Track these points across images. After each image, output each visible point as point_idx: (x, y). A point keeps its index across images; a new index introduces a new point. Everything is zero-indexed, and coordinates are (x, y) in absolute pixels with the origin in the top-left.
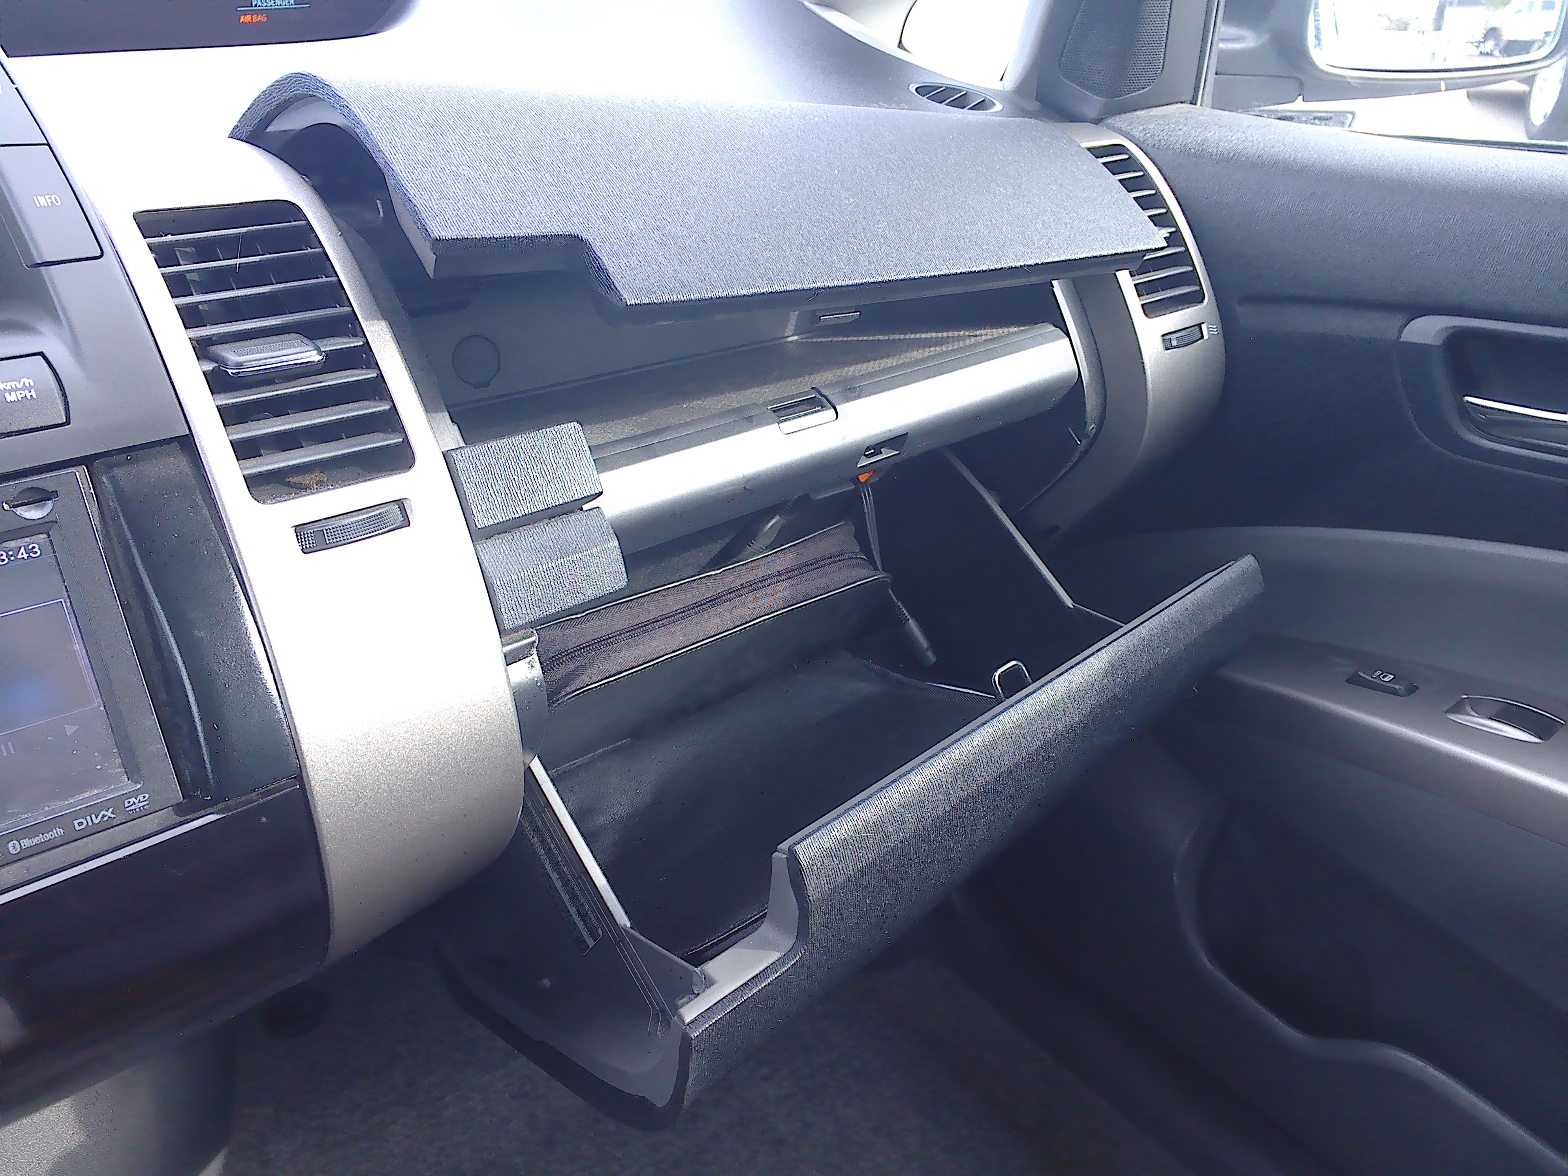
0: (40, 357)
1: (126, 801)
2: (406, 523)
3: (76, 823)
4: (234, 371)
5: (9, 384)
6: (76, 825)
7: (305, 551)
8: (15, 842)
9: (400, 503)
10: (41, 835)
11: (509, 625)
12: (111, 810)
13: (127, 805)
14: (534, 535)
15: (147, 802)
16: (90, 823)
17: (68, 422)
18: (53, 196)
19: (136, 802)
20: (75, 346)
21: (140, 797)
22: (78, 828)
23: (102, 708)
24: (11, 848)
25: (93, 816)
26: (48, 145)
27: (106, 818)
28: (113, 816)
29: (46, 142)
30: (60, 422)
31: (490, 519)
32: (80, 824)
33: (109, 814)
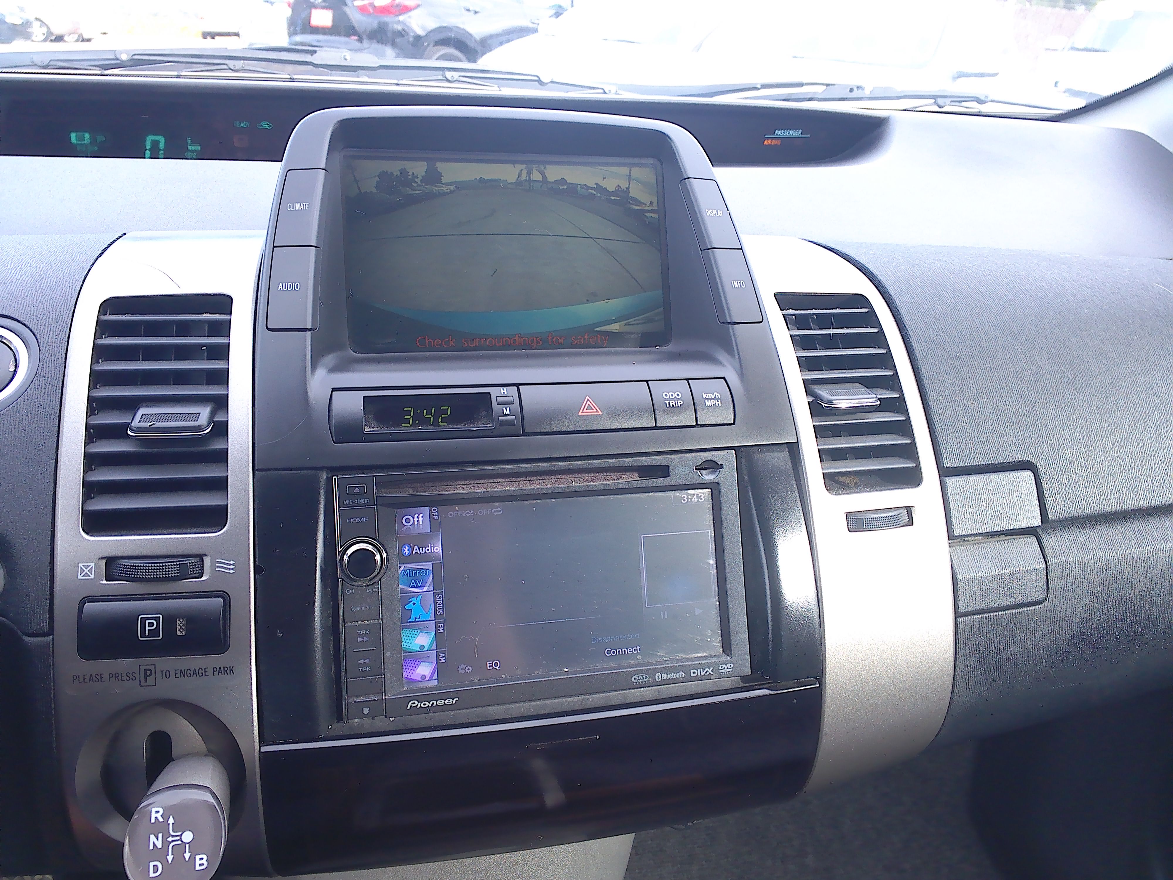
0: (723, 380)
1: (721, 666)
2: (911, 523)
3: (692, 671)
4: (826, 405)
5: (708, 395)
6: (692, 673)
7: (850, 530)
8: (659, 674)
9: (909, 509)
10: (673, 674)
11: (962, 609)
12: (711, 669)
13: (720, 668)
14: (988, 548)
15: (731, 670)
16: (699, 674)
17: (734, 424)
18: (742, 281)
19: (726, 668)
20: (742, 374)
21: (728, 665)
22: (692, 675)
23: (718, 603)
24: (657, 677)
25: (702, 670)
26: (741, 249)
27: (708, 673)
28: (712, 673)
29: (741, 248)
30: (730, 422)
31: (964, 531)
32: (694, 673)
33: (710, 671)
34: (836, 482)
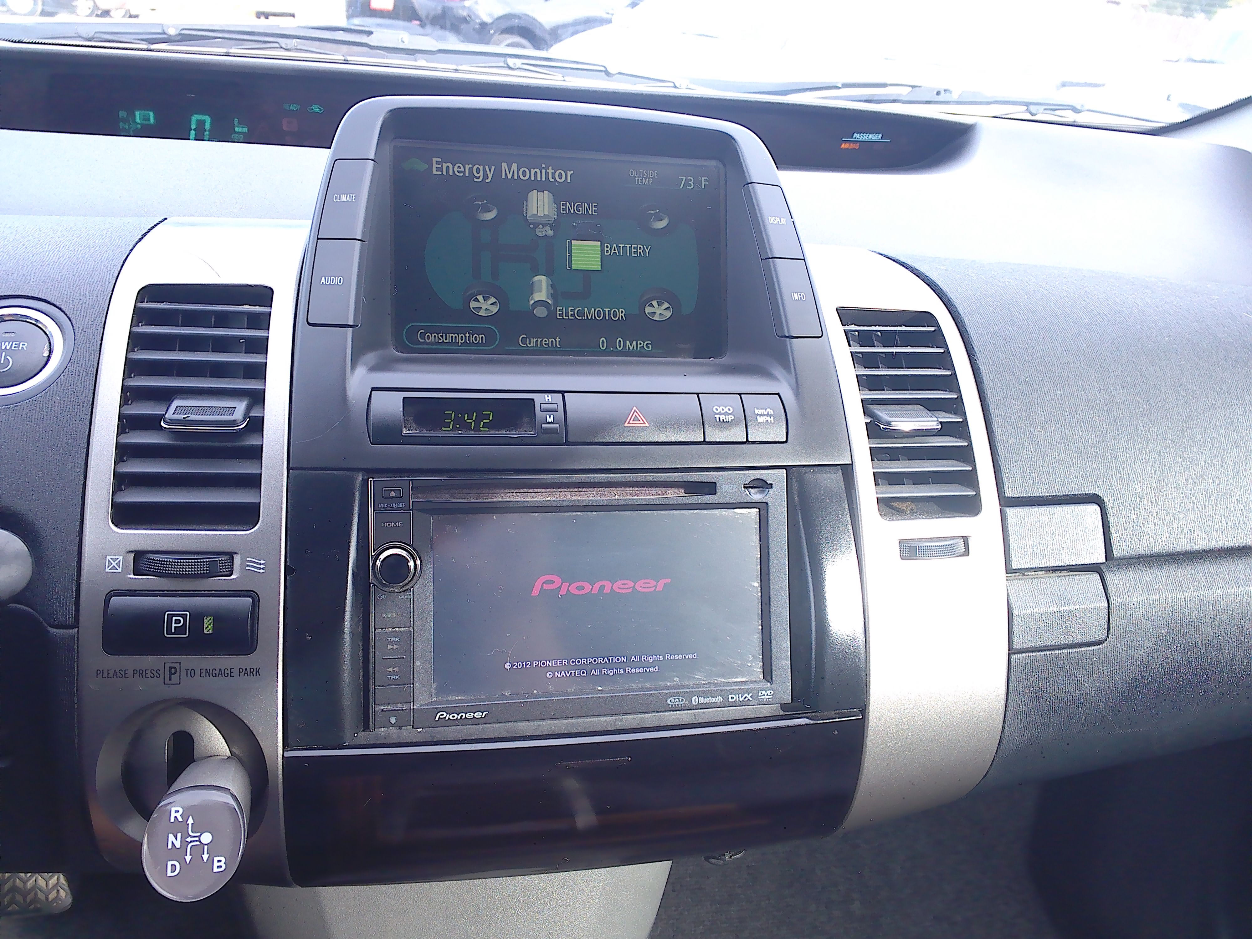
0: (777, 396)
1: (760, 692)
2: (967, 553)
3: (730, 696)
4: (884, 427)
5: (760, 411)
6: (730, 698)
7: (903, 557)
8: (696, 697)
9: (965, 540)
10: (710, 698)
11: (1016, 646)
12: (751, 695)
13: (760, 694)
14: (1048, 584)
15: (771, 697)
16: (737, 700)
17: (786, 442)
18: (802, 294)
19: (766, 694)
20: (797, 391)
21: (768, 692)
22: (730, 700)
23: (760, 627)
24: (693, 701)
25: (740, 695)
26: (804, 260)
27: (747, 699)
28: (751, 699)
29: (803, 258)
30: (782, 441)
31: (1022, 564)
32: (732, 698)
33: (749, 697)
34: (891, 507)
